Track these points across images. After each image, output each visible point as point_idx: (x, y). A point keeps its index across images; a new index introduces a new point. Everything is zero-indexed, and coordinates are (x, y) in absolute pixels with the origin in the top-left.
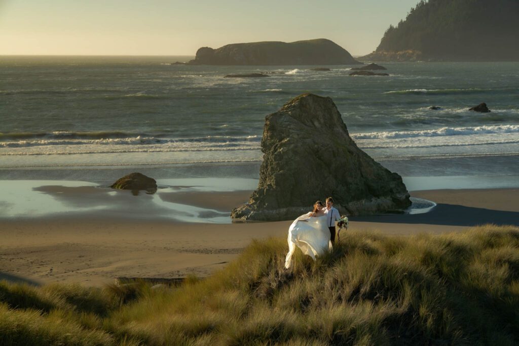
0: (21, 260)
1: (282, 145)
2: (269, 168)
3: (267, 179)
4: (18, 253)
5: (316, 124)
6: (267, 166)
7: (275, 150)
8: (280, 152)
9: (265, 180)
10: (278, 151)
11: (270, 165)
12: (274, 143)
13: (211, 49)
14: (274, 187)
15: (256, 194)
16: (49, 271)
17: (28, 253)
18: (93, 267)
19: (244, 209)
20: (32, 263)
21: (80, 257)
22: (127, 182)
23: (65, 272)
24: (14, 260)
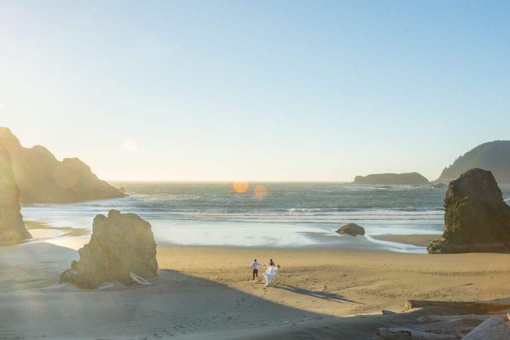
0: (297, 278)
1: (463, 201)
2: (454, 217)
3: (453, 224)
4: (294, 272)
5: (484, 188)
6: (452, 216)
7: (458, 205)
8: (462, 206)
9: (451, 224)
10: (461, 205)
11: (455, 214)
12: (456, 200)
13: (361, 177)
14: (460, 229)
15: (447, 234)
16: (324, 288)
17: (301, 272)
18: (359, 285)
19: (438, 244)
20: (307, 280)
21: (344, 276)
22: (347, 229)
23: (338, 290)
24: (291, 277)
